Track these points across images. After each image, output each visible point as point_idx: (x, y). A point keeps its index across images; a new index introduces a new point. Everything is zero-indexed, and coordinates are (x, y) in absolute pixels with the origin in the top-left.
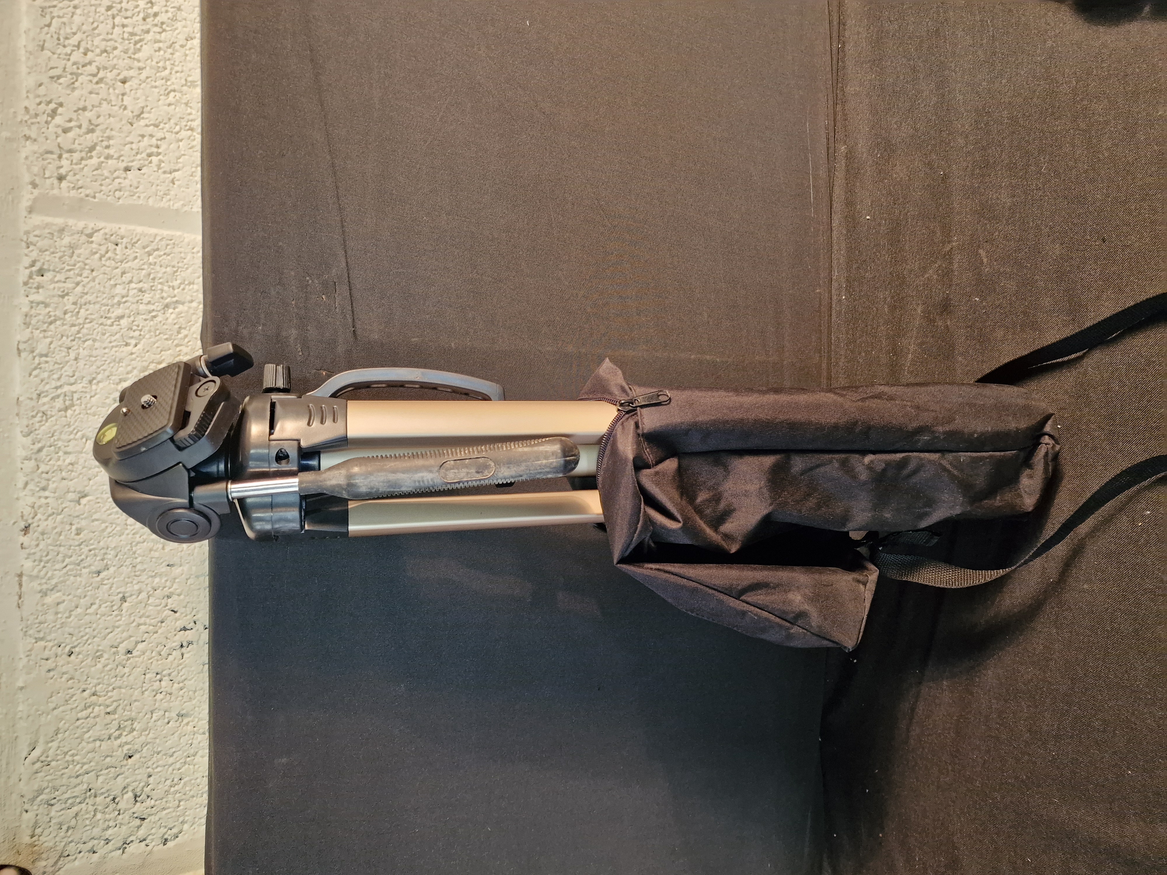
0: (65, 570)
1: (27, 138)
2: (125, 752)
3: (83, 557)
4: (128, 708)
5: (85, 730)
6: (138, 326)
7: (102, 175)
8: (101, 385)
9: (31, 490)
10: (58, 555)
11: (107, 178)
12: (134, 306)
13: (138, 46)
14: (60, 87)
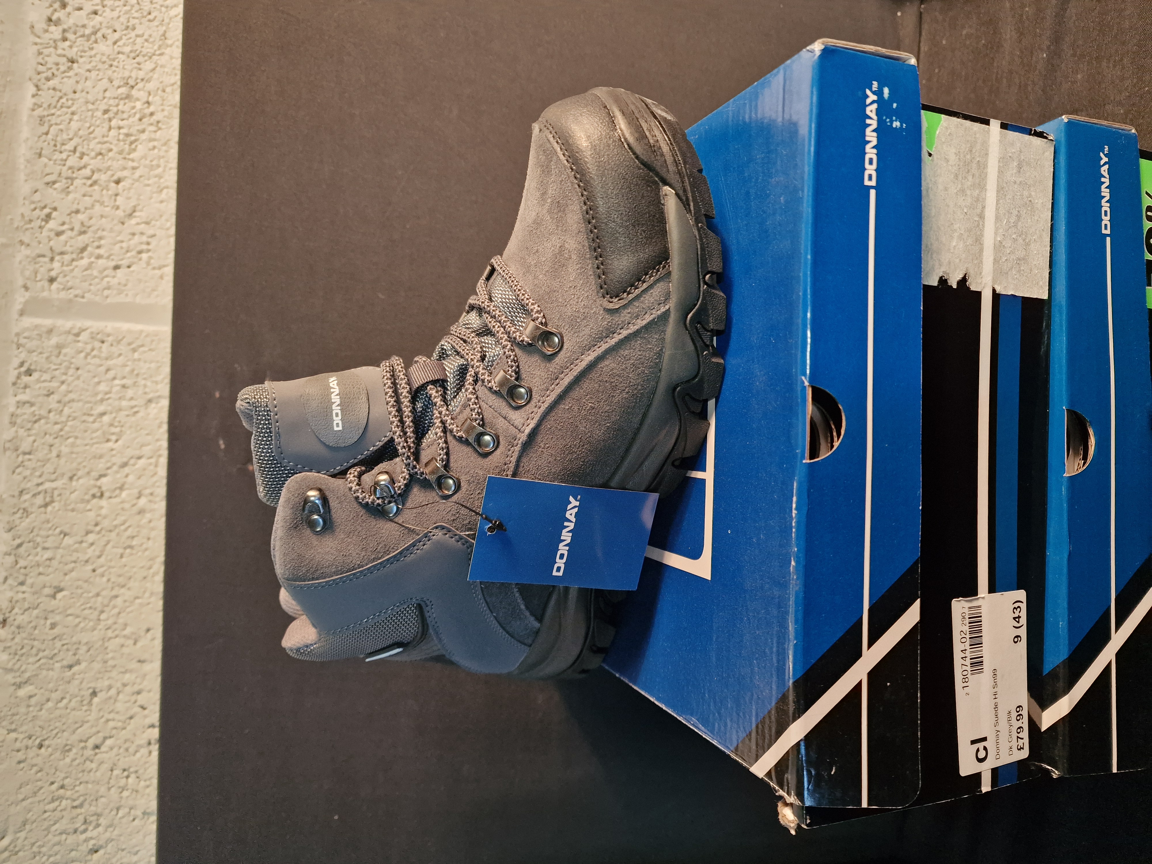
0: (38, 664)
1: (22, 243)
2: (90, 847)
3: (56, 651)
4: (94, 803)
5: (52, 823)
6: (120, 422)
7: (91, 275)
8: (81, 481)
9: (10, 585)
10: (32, 648)
11: (96, 277)
12: (117, 403)
13: (133, 146)
14: (55, 193)
